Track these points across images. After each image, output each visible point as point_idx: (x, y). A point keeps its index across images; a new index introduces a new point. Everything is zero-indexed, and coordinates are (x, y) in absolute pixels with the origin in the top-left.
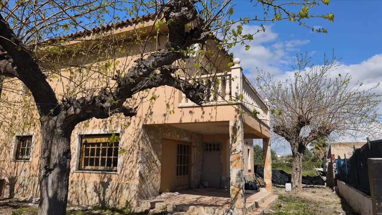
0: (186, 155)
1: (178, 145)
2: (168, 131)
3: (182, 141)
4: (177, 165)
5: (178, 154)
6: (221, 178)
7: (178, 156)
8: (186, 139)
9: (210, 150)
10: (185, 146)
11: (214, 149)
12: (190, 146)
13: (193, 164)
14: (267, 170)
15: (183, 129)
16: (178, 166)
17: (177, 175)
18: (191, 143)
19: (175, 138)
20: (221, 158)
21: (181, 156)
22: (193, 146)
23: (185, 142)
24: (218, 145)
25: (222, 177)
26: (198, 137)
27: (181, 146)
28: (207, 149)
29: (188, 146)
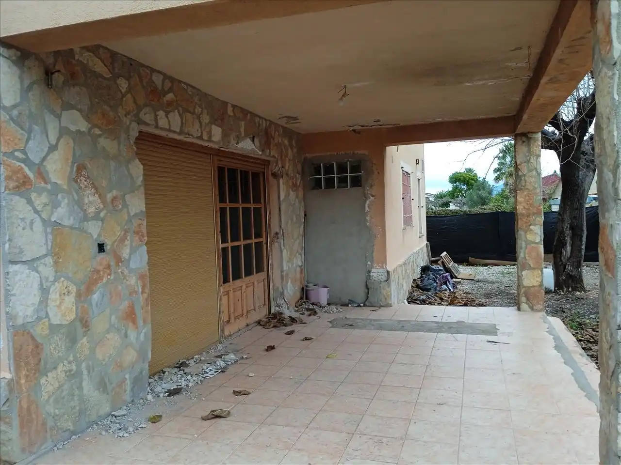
0: (252, 205)
1: (221, 170)
2: (170, 103)
3: (232, 155)
4: (221, 246)
5: (223, 205)
6: (369, 272)
7: (223, 211)
8: (247, 146)
9: (327, 187)
10: (245, 174)
11: (343, 181)
12: (264, 173)
13: (277, 234)
14: (528, 243)
15: (234, 106)
16: (225, 250)
17: (226, 280)
18: (267, 163)
19: (205, 137)
20: (367, 209)
21: (234, 211)
22: (272, 174)
23: (244, 158)
24: (356, 168)
25: (373, 270)
26: (286, 142)
27: (232, 172)
28: (317, 185)
29: (256, 176)
